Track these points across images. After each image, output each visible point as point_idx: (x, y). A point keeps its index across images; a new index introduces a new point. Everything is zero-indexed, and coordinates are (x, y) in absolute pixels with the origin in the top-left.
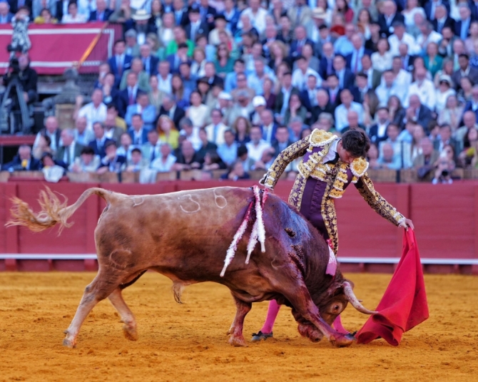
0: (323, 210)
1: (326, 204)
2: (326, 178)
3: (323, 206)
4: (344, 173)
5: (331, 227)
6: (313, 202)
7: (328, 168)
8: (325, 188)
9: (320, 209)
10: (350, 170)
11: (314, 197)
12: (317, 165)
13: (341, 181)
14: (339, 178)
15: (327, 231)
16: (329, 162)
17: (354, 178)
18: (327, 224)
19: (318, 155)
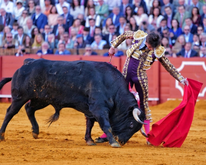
0: (138, 75)
1: (140, 71)
2: (140, 58)
3: (138, 73)
4: (150, 57)
5: (143, 84)
6: (133, 71)
7: (141, 52)
8: (139, 63)
9: (137, 74)
10: (154, 55)
11: (133, 68)
12: (135, 51)
13: (148, 62)
14: (147, 60)
15: (141, 86)
16: (142, 49)
17: (156, 58)
18: (140, 82)
19: (136, 45)
